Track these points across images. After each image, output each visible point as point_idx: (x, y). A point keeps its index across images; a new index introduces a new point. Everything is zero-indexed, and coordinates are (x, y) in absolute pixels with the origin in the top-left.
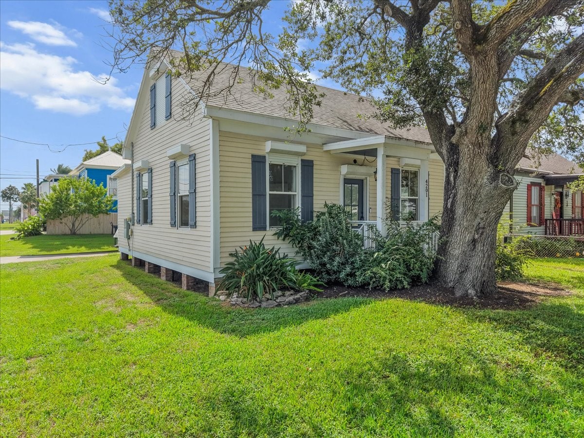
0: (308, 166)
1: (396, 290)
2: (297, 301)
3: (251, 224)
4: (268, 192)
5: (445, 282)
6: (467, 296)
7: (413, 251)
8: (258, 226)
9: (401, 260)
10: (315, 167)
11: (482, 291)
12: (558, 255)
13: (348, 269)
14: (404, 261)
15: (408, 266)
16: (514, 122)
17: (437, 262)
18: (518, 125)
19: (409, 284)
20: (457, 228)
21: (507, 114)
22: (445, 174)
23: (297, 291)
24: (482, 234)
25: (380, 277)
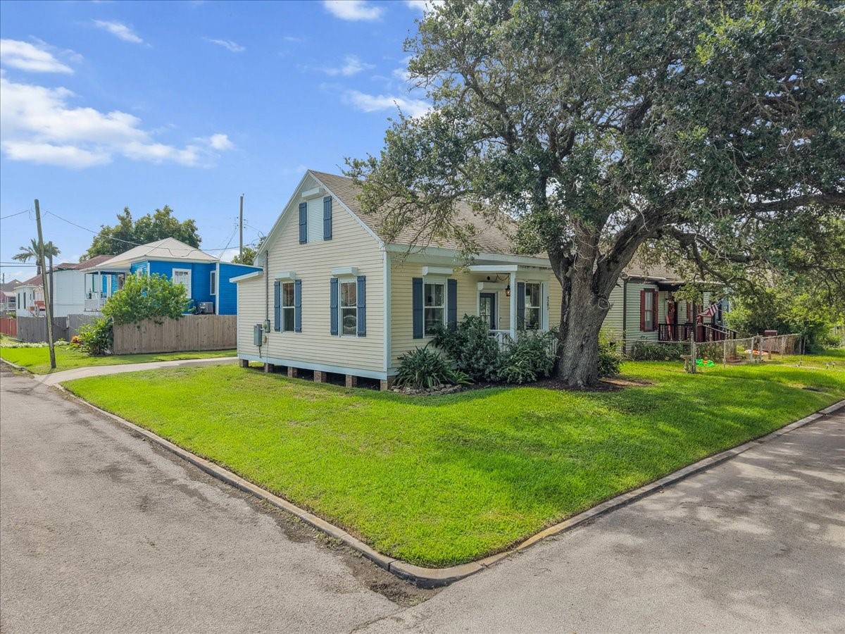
0: (453, 284)
1: (526, 382)
2: (455, 391)
3: (412, 334)
4: (424, 307)
5: (562, 376)
6: (577, 385)
7: (538, 353)
8: (417, 335)
9: (530, 361)
10: (458, 285)
11: (587, 383)
12: (667, 358)
13: (492, 368)
14: (532, 361)
15: (535, 366)
16: (609, 262)
17: (557, 362)
18: (611, 263)
19: (536, 377)
20: (570, 337)
21: (604, 255)
22: (562, 295)
23: (454, 385)
24: (587, 341)
25: (515, 373)
